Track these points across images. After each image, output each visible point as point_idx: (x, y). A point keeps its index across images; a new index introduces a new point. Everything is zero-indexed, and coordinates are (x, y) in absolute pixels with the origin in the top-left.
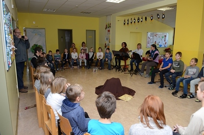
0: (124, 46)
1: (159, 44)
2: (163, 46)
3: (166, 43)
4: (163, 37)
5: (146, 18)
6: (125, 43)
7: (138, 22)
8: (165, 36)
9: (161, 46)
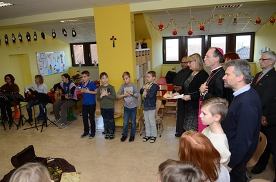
0: (10, 80)
1: (56, 68)
2: (61, 70)
3: (64, 65)
4: (58, 58)
5: (43, 36)
6: (10, 76)
7: (29, 40)
8: (61, 56)
9: (58, 70)
